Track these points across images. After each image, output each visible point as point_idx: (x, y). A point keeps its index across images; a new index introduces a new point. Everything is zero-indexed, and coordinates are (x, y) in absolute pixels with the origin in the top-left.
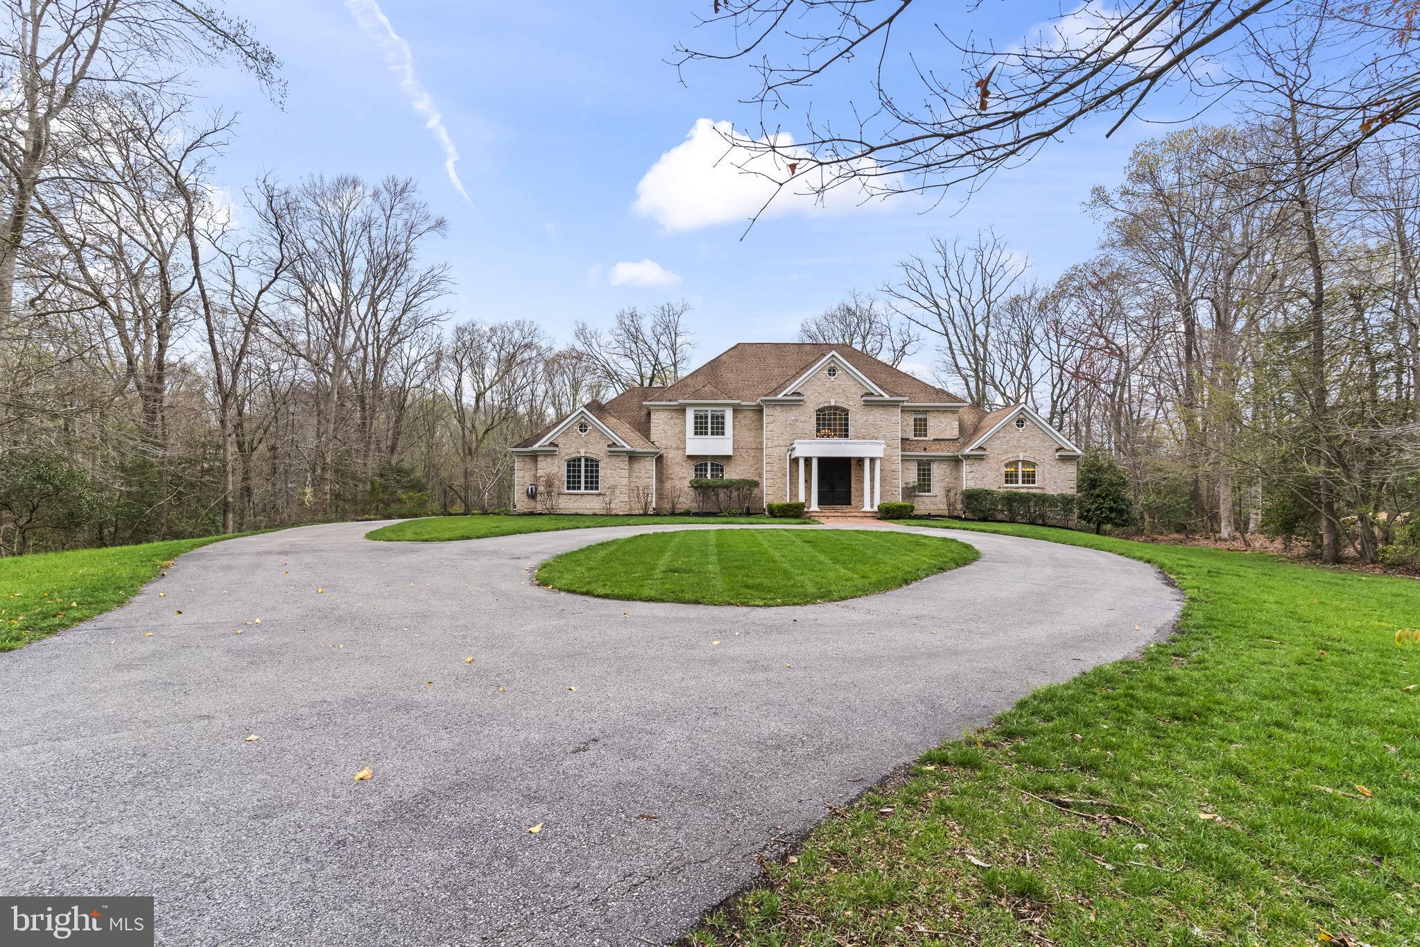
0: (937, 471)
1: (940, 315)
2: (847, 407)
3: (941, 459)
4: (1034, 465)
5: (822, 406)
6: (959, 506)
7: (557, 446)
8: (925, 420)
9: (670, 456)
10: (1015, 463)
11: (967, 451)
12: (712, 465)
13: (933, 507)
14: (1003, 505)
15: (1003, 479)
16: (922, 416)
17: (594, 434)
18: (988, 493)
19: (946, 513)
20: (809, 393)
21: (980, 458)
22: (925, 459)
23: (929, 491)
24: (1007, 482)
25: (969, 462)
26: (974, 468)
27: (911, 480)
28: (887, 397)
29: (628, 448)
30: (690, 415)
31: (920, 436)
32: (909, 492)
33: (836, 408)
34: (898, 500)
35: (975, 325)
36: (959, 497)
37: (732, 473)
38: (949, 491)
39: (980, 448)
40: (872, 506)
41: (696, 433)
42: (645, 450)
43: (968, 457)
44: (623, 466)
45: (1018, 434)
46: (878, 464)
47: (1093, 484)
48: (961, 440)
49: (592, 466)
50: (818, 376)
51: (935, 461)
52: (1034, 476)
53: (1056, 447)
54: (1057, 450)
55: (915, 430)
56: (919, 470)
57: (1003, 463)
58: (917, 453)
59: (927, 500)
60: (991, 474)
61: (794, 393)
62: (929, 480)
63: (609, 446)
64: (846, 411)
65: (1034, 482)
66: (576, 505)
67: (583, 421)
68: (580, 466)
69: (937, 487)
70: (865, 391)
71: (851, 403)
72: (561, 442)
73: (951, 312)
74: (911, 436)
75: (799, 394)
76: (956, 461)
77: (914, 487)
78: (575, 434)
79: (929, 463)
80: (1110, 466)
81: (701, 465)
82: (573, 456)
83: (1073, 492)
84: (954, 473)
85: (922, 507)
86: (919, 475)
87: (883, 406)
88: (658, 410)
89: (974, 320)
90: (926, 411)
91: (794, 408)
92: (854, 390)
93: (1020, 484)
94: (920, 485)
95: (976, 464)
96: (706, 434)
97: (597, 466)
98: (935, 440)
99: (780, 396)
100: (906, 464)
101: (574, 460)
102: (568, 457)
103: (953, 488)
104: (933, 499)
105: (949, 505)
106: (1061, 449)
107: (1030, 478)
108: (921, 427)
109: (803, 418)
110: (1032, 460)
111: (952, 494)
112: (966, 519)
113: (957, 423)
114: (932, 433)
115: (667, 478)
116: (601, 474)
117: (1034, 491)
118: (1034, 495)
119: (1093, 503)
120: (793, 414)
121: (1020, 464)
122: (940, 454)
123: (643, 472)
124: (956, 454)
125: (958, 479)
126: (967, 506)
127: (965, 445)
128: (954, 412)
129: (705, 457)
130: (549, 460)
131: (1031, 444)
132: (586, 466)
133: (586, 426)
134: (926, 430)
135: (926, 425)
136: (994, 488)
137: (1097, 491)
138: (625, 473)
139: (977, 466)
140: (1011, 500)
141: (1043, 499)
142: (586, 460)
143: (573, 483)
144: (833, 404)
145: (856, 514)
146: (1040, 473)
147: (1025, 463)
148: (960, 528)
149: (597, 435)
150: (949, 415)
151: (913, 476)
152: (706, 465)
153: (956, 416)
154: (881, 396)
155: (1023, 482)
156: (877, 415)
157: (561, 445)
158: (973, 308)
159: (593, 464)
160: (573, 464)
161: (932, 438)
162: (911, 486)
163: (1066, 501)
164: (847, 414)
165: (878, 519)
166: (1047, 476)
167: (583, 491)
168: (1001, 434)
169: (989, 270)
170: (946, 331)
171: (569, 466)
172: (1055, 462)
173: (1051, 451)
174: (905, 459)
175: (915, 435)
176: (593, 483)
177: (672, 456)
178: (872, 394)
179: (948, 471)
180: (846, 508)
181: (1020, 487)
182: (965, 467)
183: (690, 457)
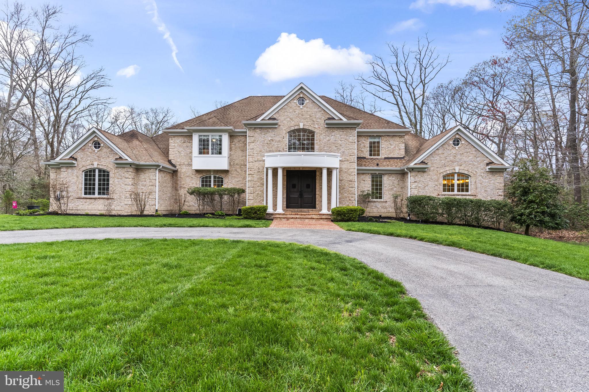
0: (387, 182)
1: (393, 93)
2: (313, 129)
3: (390, 173)
4: (467, 176)
5: (293, 128)
6: (405, 210)
7: (76, 159)
8: (378, 143)
9: (183, 171)
10: (452, 175)
11: (412, 165)
12: (215, 177)
13: (383, 210)
14: (443, 209)
15: (442, 188)
16: (376, 140)
17: (105, 150)
18: (430, 198)
19: (394, 215)
20: (282, 118)
21: (422, 171)
22: (377, 172)
23: (381, 198)
24: (444, 190)
25: (413, 174)
26: (417, 179)
27: (366, 189)
28: (345, 120)
29: (130, 160)
30: (196, 138)
31: (374, 155)
32: (364, 199)
33: (304, 130)
34: (354, 204)
35: (415, 99)
36: (405, 202)
37: (228, 184)
38: (396, 197)
39: (423, 162)
40: (329, 209)
41: (200, 153)
42: (147, 163)
43: (412, 170)
44: (127, 176)
45: (454, 151)
46: (334, 173)
47: (526, 192)
48: (407, 158)
49: (104, 176)
50: (290, 104)
51: (386, 174)
52: (467, 186)
53: (487, 161)
54: (488, 164)
55: (371, 151)
56: (373, 181)
57: (442, 175)
58: (371, 168)
59: (379, 205)
60: (431, 184)
61: (270, 119)
62: (381, 189)
63: (116, 159)
64: (312, 133)
65: (467, 190)
66: (90, 207)
67: (96, 139)
68: (94, 176)
69: (387, 195)
70: (328, 116)
71: (316, 126)
72: (79, 156)
73: (400, 92)
74: (367, 154)
75: (274, 119)
76: (403, 174)
77: (368, 194)
78: (90, 150)
79: (381, 176)
80: (542, 175)
81: (206, 177)
82: (88, 167)
83: (500, 199)
84: (401, 183)
85: (375, 210)
86: (373, 185)
87: (342, 128)
88: (174, 136)
89: (414, 96)
90: (379, 135)
91: (270, 130)
92: (319, 115)
93: (456, 192)
94: (373, 193)
95: (419, 175)
96: (208, 153)
97: (108, 176)
98: (385, 158)
99: (259, 120)
100: (362, 177)
101: (90, 171)
102: (84, 169)
103: (400, 195)
104: (384, 204)
105: (396, 208)
106: (492, 163)
107: (464, 188)
108: (374, 149)
109: (277, 139)
110: (466, 172)
111: (399, 200)
112: (411, 221)
113: (404, 145)
114: (384, 153)
115: (181, 187)
116: (111, 182)
117: (467, 197)
118: (472, 201)
119: (526, 209)
120: (269, 135)
121: (456, 176)
122: (389, 168)
123: (148, 181)
124: (402, 168)
125: (404, 188)
126: (411, 210)
127: (410, 161)
128: (401, 137)
129: (209, 171)
130: (70, 170)
131: (465, 159)
132: (100, 176)
133: (99, 144)
134: (379, 151)
135: (379, 147)
136: (434, 195)
137: (531, 197)
138: (130, 181)
139: (420, 177)
140: (449, 205)
141: (478, 205)
142: (100, 171)
143: (89, 190)
144: (301, 127)
145: (314, 216)
146: (473, 183)
147: (461, 175)
148: (405, 236)
149: (108, 150)
150: (397, 139)
151: (367, 186)
152: (210, 177)
153: (402, 140)
154: (341, 119)
155: (459, 190)
156: (337, 136)
157: (79, 159)
158: (414, 89)
159: (105, 175)
160: (89, 174)
161: (383, 157)
162: (365, 193)
163: (499, 207)
164: (313, 136)
165: (332, 221)
166: (479, 185)
167: (97, 195)
168: (440, 151)
169: (424, 65)
170: (397, 103)
171: (86, 175)
172: (485, 175)
173: (483, 165)
174: (360, 173)
175: (371, 155)
176: (104, 189)
177: (183, 170)
178: (334, 119)
179: (396, 182)
180: (311, 211)
181: (456, 194)
182: (410, 178)
183: (198, 171)
